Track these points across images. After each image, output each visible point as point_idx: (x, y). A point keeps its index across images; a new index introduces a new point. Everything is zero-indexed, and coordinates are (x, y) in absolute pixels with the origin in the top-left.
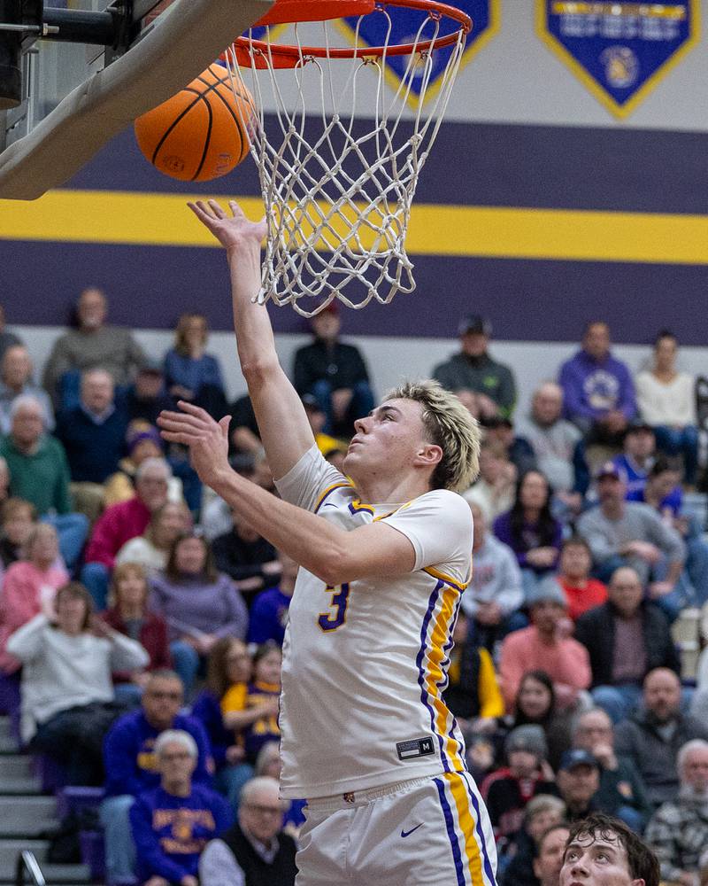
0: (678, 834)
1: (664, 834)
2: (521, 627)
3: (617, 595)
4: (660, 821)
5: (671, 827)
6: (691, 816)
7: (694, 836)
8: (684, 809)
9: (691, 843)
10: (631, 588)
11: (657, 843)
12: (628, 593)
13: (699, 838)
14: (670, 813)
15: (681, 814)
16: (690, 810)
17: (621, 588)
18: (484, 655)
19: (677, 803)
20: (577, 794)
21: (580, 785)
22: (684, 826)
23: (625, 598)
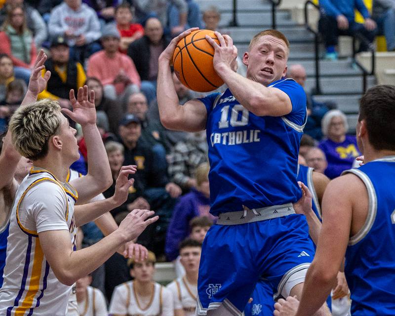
0: (187, 158)
1: (179, 158)
2: (97, 51)
3: (150, 33)
4: (176, 151)
5: (182, 154)
6: (192, 148)
7: (196, 159)
8: (189, 145)
9: (194, 163)
10: (157, 29)
11: (175, 164)
12: (156, 32)
13: (198, 160)
14: (182, 147)
15: (188, 147)
16: (193, 145)
17: (152, 30)
18: (79, 66)
19: (185, 141)
20: (130, 138)
21: (131, 133)
22: (189, 154)
23: (154, 35)
